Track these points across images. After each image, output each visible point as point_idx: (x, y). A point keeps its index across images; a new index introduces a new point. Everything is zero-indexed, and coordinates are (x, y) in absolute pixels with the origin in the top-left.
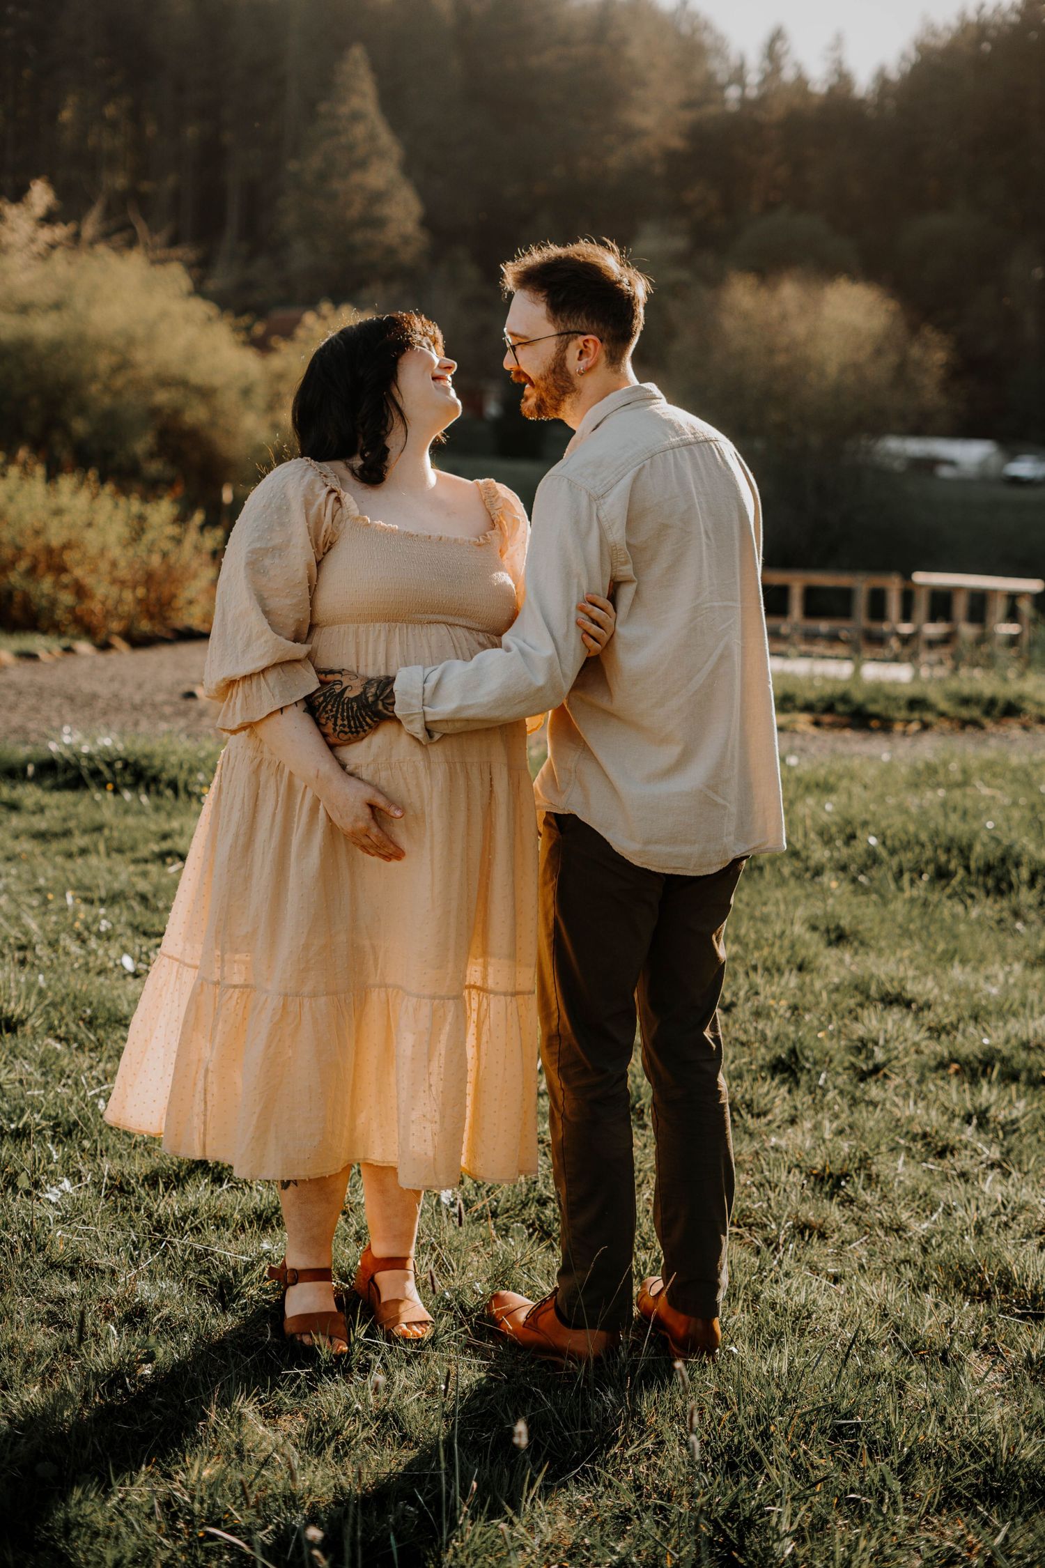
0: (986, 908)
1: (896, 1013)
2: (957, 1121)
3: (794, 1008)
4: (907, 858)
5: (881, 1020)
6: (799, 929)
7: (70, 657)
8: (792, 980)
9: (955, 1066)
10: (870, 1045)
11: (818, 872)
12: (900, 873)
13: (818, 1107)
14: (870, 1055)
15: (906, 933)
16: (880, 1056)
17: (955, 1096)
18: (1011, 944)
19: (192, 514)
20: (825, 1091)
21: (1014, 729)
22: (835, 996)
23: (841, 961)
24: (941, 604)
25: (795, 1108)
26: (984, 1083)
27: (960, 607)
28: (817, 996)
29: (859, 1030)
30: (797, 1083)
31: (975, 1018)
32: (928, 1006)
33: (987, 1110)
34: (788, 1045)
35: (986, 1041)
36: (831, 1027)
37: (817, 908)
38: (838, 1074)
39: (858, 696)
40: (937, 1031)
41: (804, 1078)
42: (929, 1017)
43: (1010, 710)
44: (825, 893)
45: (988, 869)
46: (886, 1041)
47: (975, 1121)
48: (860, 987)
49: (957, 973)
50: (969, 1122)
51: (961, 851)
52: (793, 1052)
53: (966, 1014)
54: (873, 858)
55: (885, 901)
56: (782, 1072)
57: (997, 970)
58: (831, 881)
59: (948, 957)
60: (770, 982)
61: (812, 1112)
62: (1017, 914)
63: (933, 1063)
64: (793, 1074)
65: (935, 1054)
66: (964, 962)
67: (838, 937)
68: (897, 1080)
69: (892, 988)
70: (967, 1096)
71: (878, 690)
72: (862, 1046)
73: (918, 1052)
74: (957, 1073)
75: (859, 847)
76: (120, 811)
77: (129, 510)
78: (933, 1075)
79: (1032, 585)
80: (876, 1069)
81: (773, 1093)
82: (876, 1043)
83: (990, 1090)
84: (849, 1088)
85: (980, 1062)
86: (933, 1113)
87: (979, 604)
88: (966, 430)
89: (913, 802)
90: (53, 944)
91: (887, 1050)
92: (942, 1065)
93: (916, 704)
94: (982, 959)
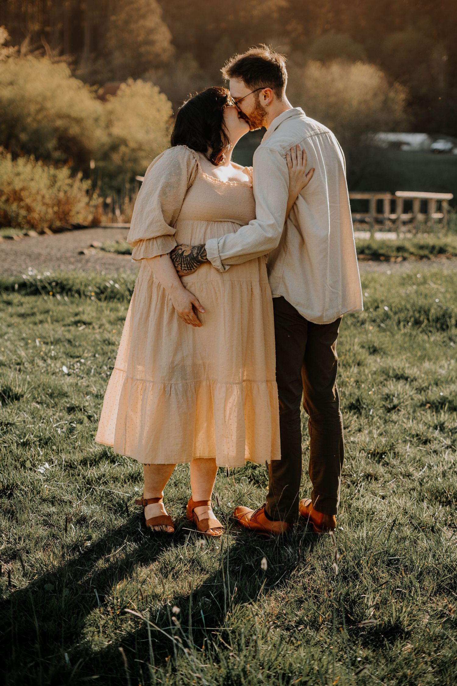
0: (437, 337)
1: (402, 382)
2: (431, 429)
3: (357, 382)
4: (402, 316)
5: (395, 386)
6: (357, 348)
7: (27, 238)
8: (355, 370)
9: (428, 405)
10: (391, 397)
11: (363, 323)
12: (399, 322)
13: (370, 424)
14: (392, 401)
15: (402, 348)
16: (396, 401)
17: (430, 418)
18: (450, 352)
19: (77, 174)
20: (373, 417)
21: (443, 259)
22: (374, 376)
23: (376, 361)
24: (408, 205)
25: (361, 425)
26: (442, 412)
27: (417, 206)
28: (366, 376)
29: (386, 391)
30: (361, 414)
31: (437, 384)
32: (415, 379)
33: (444, 423)
34: (356, 397)
35: (441, 394)
36: (373, 390)
37: (364, 338)
38: (378, 410)
39: (375, 246)
40: (420, 390)
41: (363, 412)
42: (415, 384)
43: (442, 251)
44: (366, 332)
45: (437, 320)
46: (398, 395)
47: (439, 428)
48: (385, 372)
49: (427, 365)
50: (436, 429)
51: (425, 312)
52: (358, 400)
53: (432, 382)
54: (387, 316)
55: (393, 335)
56: (355, 409)
57: (444, 363)
58: (370, 327)
59: (422, 359)
60: (346, 371)
61: (367, 426)
62: (451, 339)
63: (419, 404)
64: (359, 410)
65: (419, 400)
66: (430, 360)
67: (374, 351)
68: (403, 412)
69: (399, 373)
70: (435, 417)
71: (383, 244)
72: (388, 397)
73: (412, 399)
74: (429, 408)
75: (380, 311)
76: (56, 304)
77: (49, 173)
78: (419, 409)
79: (449, 196)
80: (394, 407)
81: (350, 418)
82: (394, 396)
83: (444, 415)
84: (383, 415)
85: (439, 403)
86: (421, 426)
87: (425, 205)
88: (414, 129)
89: (402, 291)
90: (32, 362)
91: (398, 398)
92: (423, 405)
93: (400, 249)
94: (437, 359)
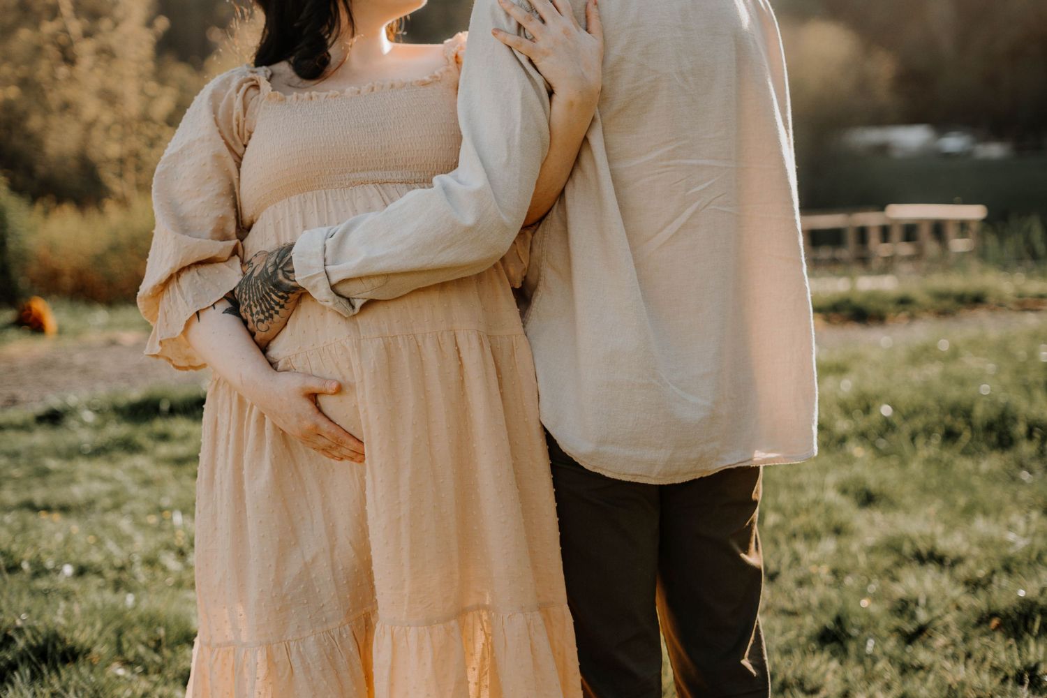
0: (992, 462)
1: (931, 571)
2: (1010, 683)
3: (835, 572)
4: (919, 423)
5: (919, 579)
6: (832, 496)
8: (829, 545)
9: (995, 622)
10: (912, 606)
11: (842, 440)
12: (913, 437)
13: (869, 678)
14: (913, 616)
15: (924, 489)
16: (922, 616)
17: (1003, 656)
18: (1023, 494)
20: (875, 660)
21: (981, 314)
22: (874, 558)
23: (872, 523)
24: (910, 232)
25: (846, 681)
26: (1027, 636)
27: (925, 232)
28: (855, 557)
29: (899, 590)
30: (845, 651)
31: (1007, 569)
32: (958, 561)
33: (1036, 667)
34: (833, 613)
35: (1022, 593)
37: (845, 473)
38: (884, 640)
39: (857, 300)
40: (974, 585)
41: (852, 647)
42: (961, 571)
44: (850, 460)
45: (989, 427)
46: (928, 600)
47: (1027, 681)
48: (892, 546)
49: (981, 525)
50: (1022, 683)
52: (839, 620)
53: (998, 565)
54: (888, 427)
55: (904, 463)
56: (832, 641)
57: (1017, 518)
58: (857, 450)
59: (969, 512)
60: (810, 548)
61: (863, 684)
62: (1021, 466)
63: (974, 620)
64: (841, 643)
65: (972, 608)
66: (986, 513)
67: (868, 499)
68: (940, 641)
69: (923, 547)
70: (1016, 654)
71: (872, 295)
72: (904, 607)
73: (958, 608)
74: (998, 627)
75: (874, 417)
78: (978, 631)
79: (975, 212)
80: (921, 630)
81: (823, 668)
82: (917, 604)
83: (1037, 647)
84: (897, 653)
85: (1020, 614)
86: (986, 677)
87: (939, 229)
89: (917, 375)
91: (928, 607)
92: (983, 619)
93: (904, 302)
94: (1000, 509)
